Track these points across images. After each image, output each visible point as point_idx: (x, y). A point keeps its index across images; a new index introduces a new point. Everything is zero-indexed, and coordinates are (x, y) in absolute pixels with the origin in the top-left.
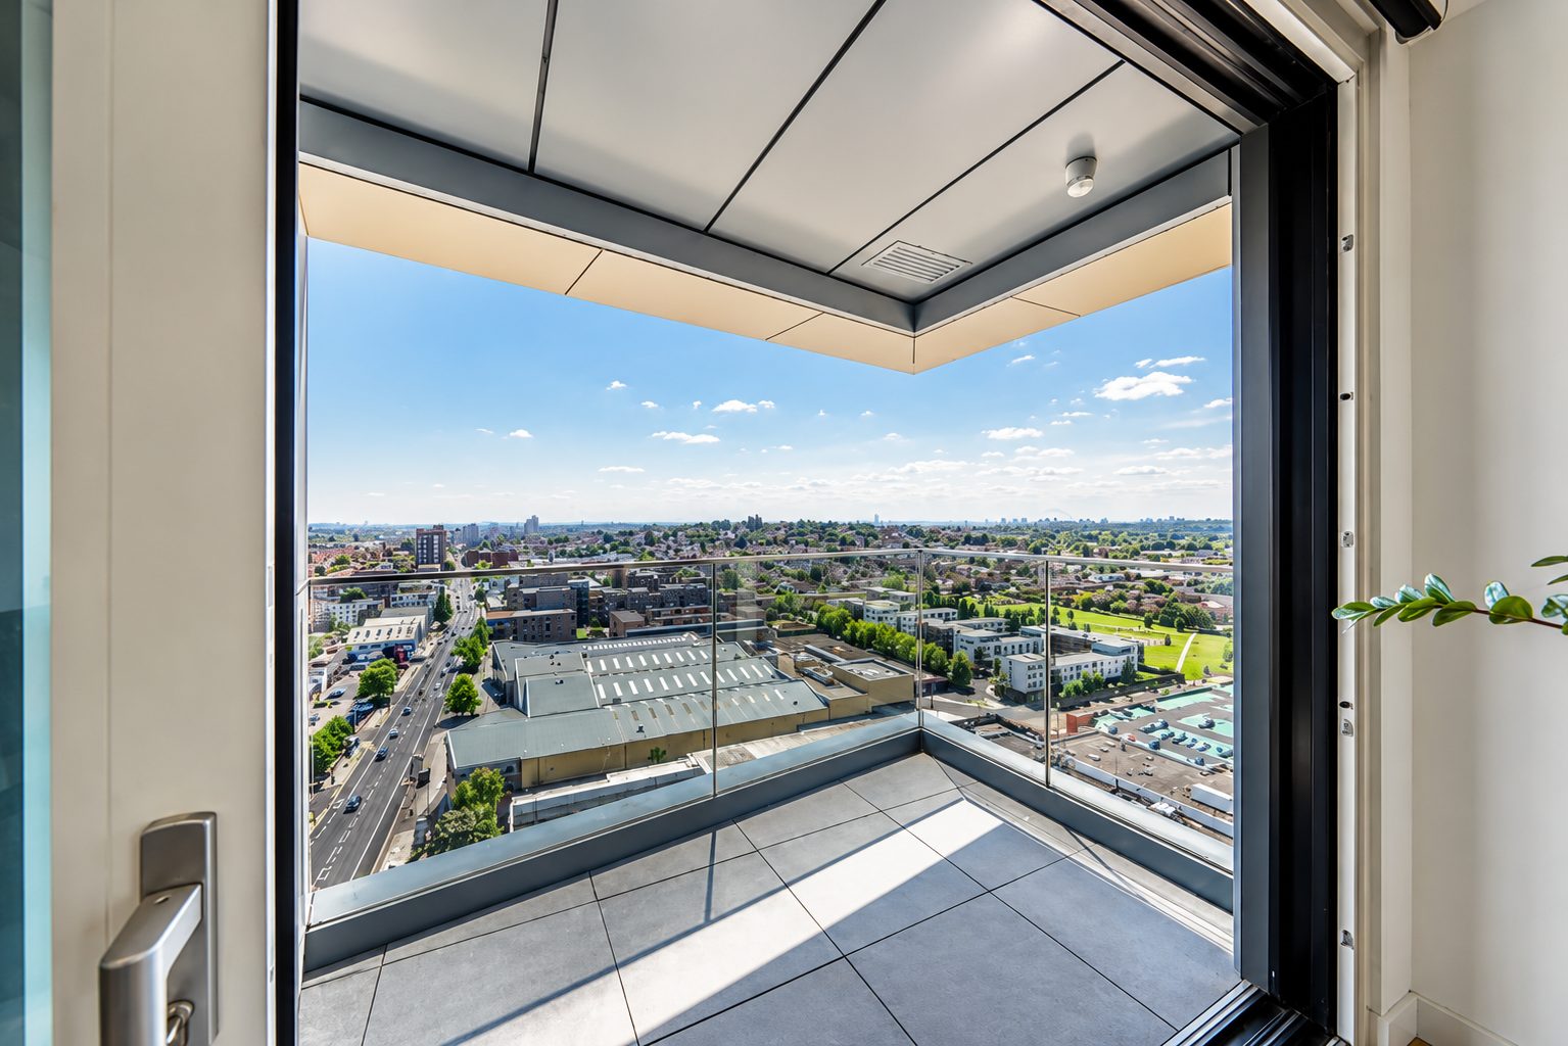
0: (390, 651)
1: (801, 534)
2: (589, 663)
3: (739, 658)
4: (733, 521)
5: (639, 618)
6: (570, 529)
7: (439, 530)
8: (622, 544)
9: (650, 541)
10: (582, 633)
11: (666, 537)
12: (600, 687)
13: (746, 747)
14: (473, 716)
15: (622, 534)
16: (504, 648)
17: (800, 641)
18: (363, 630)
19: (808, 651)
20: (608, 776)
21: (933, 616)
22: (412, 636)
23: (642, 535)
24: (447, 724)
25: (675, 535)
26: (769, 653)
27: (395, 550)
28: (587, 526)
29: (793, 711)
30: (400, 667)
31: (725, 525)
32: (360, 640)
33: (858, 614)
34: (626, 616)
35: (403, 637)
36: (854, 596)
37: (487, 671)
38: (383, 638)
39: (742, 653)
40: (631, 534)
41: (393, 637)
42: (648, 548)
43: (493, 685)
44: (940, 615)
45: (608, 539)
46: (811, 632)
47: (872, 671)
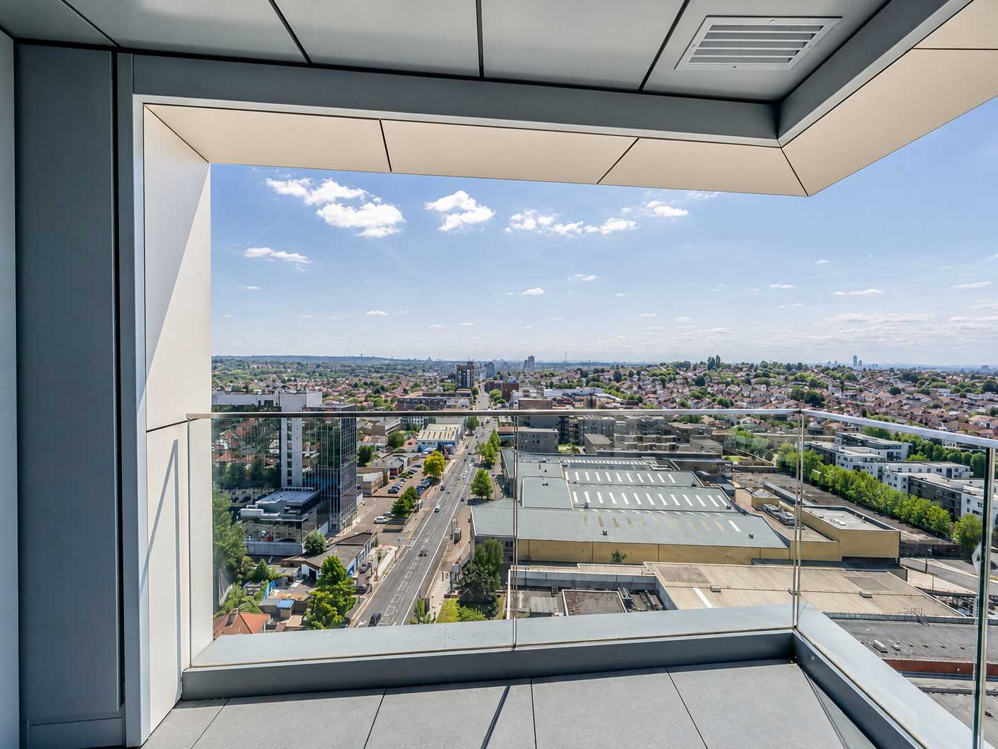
0: (441, 447)
1: (765, 375)
2: (566, 473)
3: (695, 486)
4: (693, 362)
5: (607, 441)
6: (555, 365)
7: (470, 365)
8: (594, 380)
9: (618, 378)
10: (562, 448)
11: (631, 375)
12: (574, 493)
13: (699, 567)
14: (488, 500)
15: (596, 371)
16: (509, 453)
17: (759, 478)
18: (427, 432)
19: (767, 488)
20: (578, 564)
21: (929, 471)
22: (453, 439)
23: (612, 372)
24: (472, 503)
25: (638, 373)
26: (727, 487)
27: (446, 379)
28: (569, 365)
29: (749, 543)
30: (446, 459)
31: (686, 366)
32: (425, 439)
33: (830, 458)
34: (597, 439)
35: (447, 439)
36: (824, 440)
37: (497, 470)
38: (437, 438)
39: (699, 482)
40: (603, 371)
41: (443, 439)
42: (614, 383)
43: (501, 479)
44: (940, 470)
45: (584, 375)
46: (773, 471)
47: (844, 520)
